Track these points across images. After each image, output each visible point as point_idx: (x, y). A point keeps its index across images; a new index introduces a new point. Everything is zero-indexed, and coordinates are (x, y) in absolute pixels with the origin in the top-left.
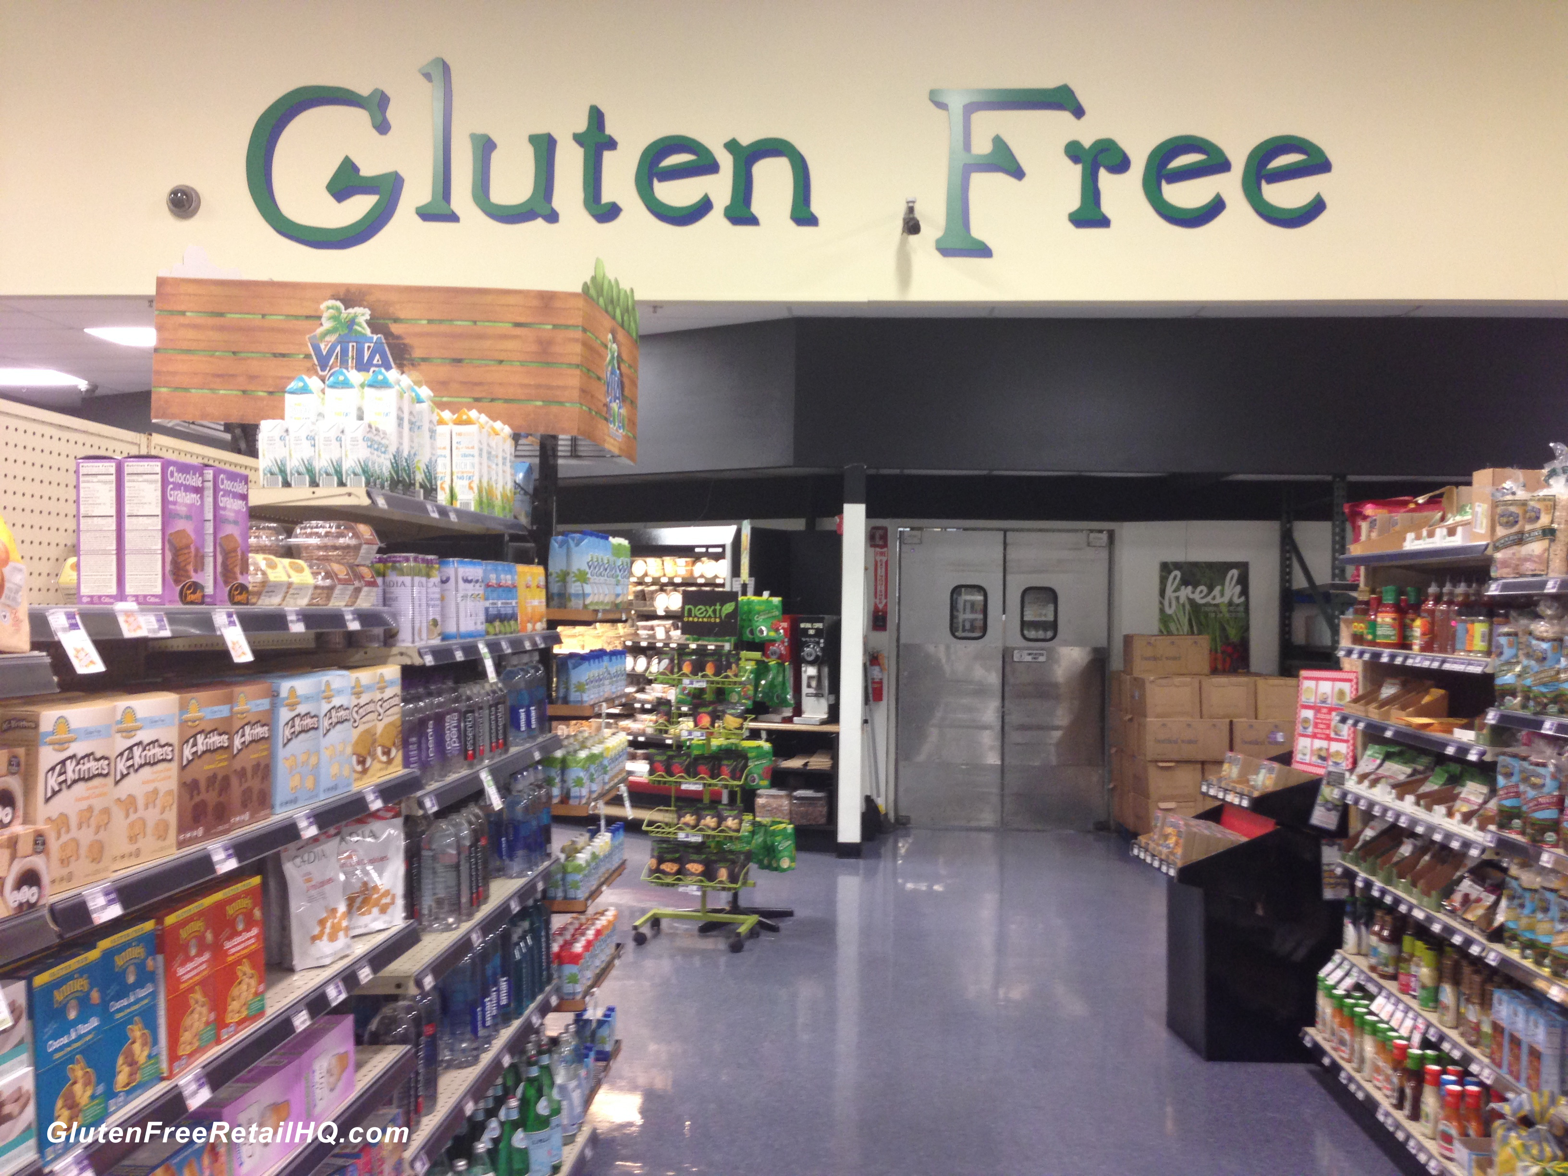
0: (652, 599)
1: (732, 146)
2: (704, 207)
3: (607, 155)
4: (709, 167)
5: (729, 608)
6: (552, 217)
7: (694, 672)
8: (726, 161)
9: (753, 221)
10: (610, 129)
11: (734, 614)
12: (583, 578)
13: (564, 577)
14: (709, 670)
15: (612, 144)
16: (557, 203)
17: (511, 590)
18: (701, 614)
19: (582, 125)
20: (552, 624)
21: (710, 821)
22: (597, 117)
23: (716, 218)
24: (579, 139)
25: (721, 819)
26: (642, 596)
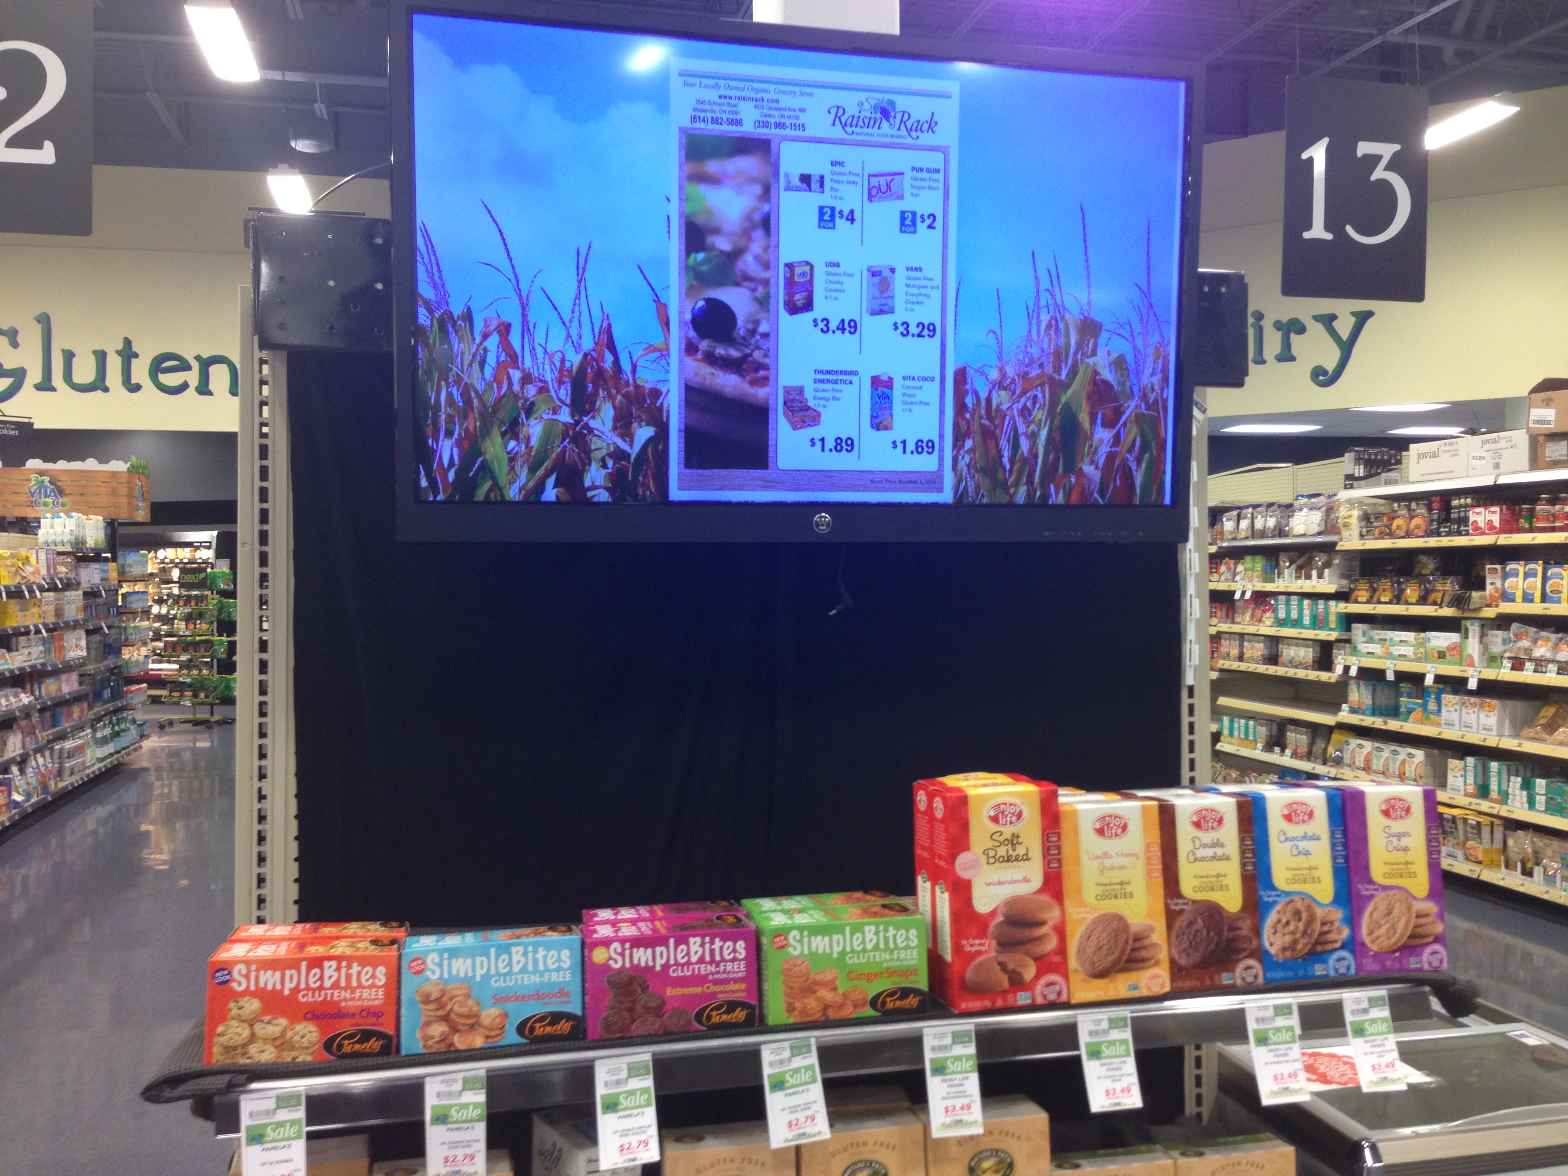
0: (170, 572)
1: (198, 358)
2: (184, 386)
3: (133, 361)
4: (188, 368)
5: (203, 575)
6: (106, 390)
7: (185, 605)
8: (195, 365)
9: (210, 393)
10: (135, 348)
11: (205, 578)
12: (130, 566)
13: (123, 566)
14: (193, 603)
15: (136, 356)
16: (108, 383)
17: (106, 571)
18: (189, 578)
19: (120, 346)
20: (120, 582)
21: (195, 672)
22: (128, 343)
23: (191, 392)
24: (118, 353)
25: (200, 671)
26: (163, 570)
